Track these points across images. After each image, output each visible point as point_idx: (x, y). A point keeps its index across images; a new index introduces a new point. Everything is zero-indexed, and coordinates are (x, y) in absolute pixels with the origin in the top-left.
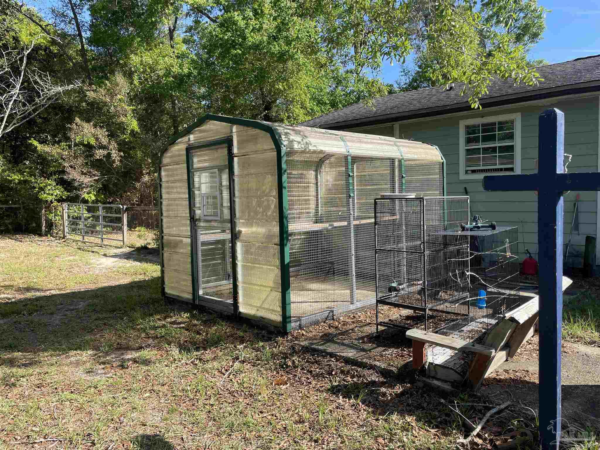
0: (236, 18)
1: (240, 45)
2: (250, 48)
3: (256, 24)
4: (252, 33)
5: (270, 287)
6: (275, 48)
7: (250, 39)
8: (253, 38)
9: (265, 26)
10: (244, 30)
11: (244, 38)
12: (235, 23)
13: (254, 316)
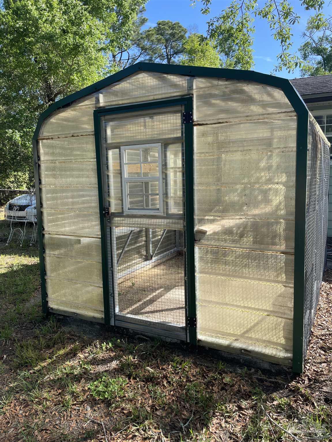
0: (30, 7)
1: (33, 33)
2: (43, 37)
3: (49, 16)
4: (45, 24)
5: (266, 311)
6: (70, 39)
7: (43, 28)
8: (46, 28)
9: (57, 20)
10: (37, 20)
11: (37, 28)
12: (28, 12)
13: (228, 347)
